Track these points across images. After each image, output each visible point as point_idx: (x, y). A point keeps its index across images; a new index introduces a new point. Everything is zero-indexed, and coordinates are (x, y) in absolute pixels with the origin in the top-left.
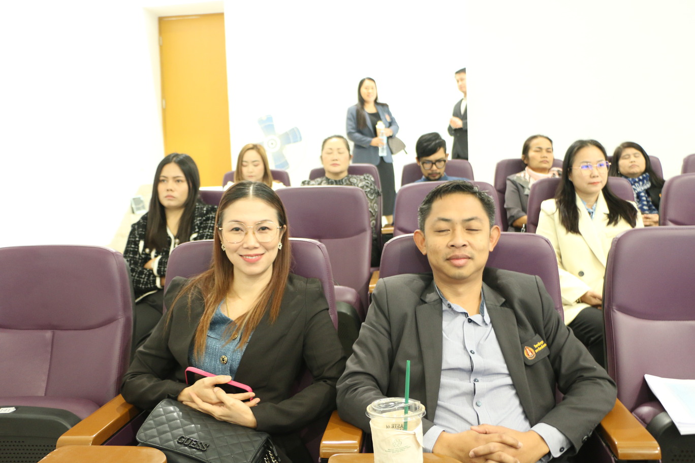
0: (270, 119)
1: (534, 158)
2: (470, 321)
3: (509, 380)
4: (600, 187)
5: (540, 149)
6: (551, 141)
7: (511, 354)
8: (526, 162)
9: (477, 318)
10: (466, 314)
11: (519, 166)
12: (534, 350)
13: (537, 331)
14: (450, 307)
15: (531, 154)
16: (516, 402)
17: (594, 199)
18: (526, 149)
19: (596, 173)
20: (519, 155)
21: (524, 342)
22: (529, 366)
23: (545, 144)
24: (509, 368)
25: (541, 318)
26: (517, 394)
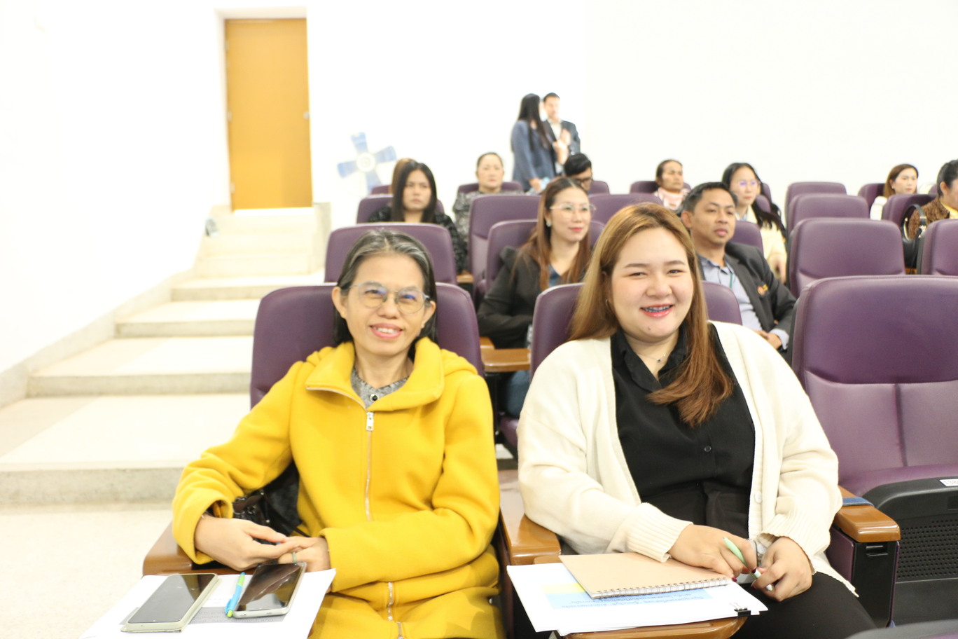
0: (363, 136)
1: (668, 180)
2: (723, 271)
3: (751, 307)
4: (751, 201)
5: (673, 172)
6: (681, 165)
7: (751, 291)
8: (659, 183)
9: (726, 269)
10: (719, 267)
11: (651, 187)
12: (763, 290)
13: (762, 279)
14: (709, 263)
15: (665, 176)
16: (756, 320)
17: (744, 210)
18: (660, 172)
19: (750, 189)
20: (652, 177)
21: (757, 285)
22: (762, 299)
23: (676, 168)
24: (751, 299)
25: (763, 271)
26: (757, 315)
